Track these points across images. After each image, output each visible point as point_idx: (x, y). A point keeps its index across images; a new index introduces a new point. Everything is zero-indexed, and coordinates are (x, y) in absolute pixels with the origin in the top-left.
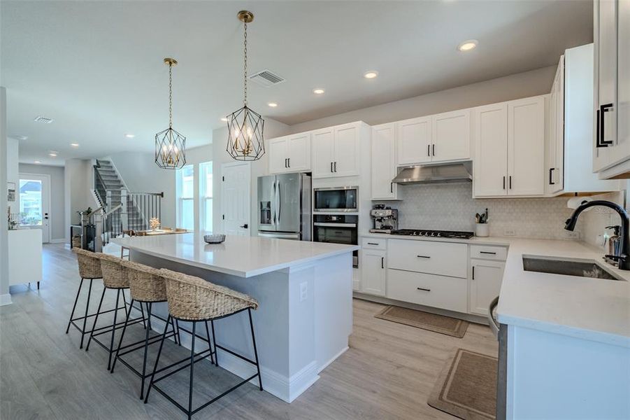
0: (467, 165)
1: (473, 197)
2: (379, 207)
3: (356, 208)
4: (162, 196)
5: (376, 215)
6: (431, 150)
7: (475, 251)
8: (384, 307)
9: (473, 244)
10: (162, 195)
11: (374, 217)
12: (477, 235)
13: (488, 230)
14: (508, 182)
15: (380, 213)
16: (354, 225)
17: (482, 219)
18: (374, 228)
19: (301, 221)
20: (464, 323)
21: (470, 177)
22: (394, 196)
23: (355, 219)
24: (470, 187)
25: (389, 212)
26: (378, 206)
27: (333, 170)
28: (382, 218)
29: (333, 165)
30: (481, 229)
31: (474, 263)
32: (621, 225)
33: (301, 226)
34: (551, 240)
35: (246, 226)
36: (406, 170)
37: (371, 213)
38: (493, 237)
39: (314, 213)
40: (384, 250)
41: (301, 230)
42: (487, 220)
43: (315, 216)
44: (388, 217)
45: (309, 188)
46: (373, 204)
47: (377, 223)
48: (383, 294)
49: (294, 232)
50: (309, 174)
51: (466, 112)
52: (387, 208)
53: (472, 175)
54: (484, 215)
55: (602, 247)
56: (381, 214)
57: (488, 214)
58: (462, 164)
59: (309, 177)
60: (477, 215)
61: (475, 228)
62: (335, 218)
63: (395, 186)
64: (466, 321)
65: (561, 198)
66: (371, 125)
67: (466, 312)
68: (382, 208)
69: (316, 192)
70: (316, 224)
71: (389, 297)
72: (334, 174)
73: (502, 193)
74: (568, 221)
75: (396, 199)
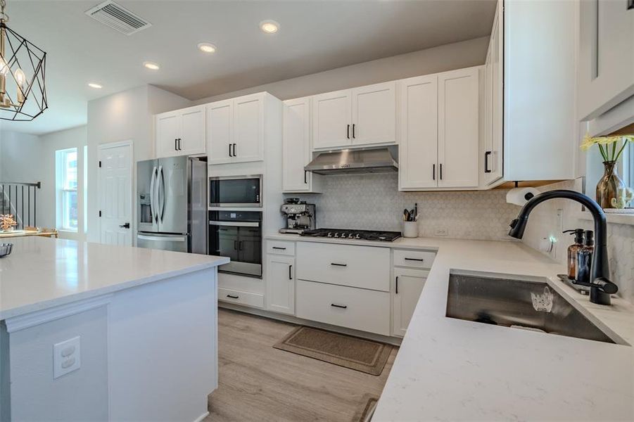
0: (391, 150)
1: (400, 190)
2: (291, 202)
3: (259, 202)
4: (39, 187)
5: (286, 211)
6: (351, 131)
7: (399, 257)
8: (292, 329)
9: (396, 249)
10: (38, 185)
11: (285, 213)
12: (406, 235)
13: (418, 229)
14: (438, 171)
15: (293, 209)
16: (257, 224)
17: (410, 216)
18: (287, 227)
19: (189, 218)
20: (386, 349)
21: (395, 164)
22: (308, 188)
23: (258, 216)
24: (396, 177)
25: (303, 208)
26: (291, 200)
27: (232, 154)
28: (295, 215)
29: (232, 147)
30: (409, 228)
31: (398, 272)
32: (593, 230)
33: (189, 226)
34: (486, 240)
35: (127, 226)
36: (321, 155)
37: (281, 209)
38: (423, 237)
39: (210, 209)
40: (293, 256)
41: (189, 230)
42: (416, 218)
43: (211, 212)
44: (301, 213)
45: (204, 177)
46: (285, 198)
47: (290, 220)
48: (292, 313)
49: (181, 234)
50: (205, 159)
51: (390, 85)
52: (302, 203)
53: (397, 162)
54: (413, 211)
55: (547, 254)
56: (293, 211)
57: (418, 210)
58: (387, 149)
59: (205, 162)
60: (406, 211)
61: (402, 226)
62: (233, 216)
63: (310, 175)
64: (390, 345)
65: (496, 192)
66: (282, 99)
67: (388, 335)
68: (296, 203)
69: (212, 182)
70: (212, 223)
71: (298, 316)
72: (233, 159)
73: (431, 184)
74: (515, 222)
75: (311, 191)
